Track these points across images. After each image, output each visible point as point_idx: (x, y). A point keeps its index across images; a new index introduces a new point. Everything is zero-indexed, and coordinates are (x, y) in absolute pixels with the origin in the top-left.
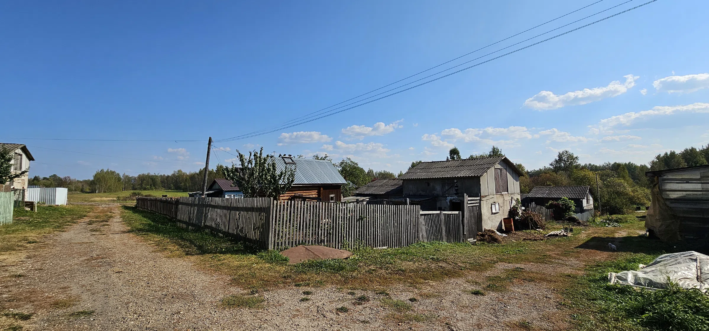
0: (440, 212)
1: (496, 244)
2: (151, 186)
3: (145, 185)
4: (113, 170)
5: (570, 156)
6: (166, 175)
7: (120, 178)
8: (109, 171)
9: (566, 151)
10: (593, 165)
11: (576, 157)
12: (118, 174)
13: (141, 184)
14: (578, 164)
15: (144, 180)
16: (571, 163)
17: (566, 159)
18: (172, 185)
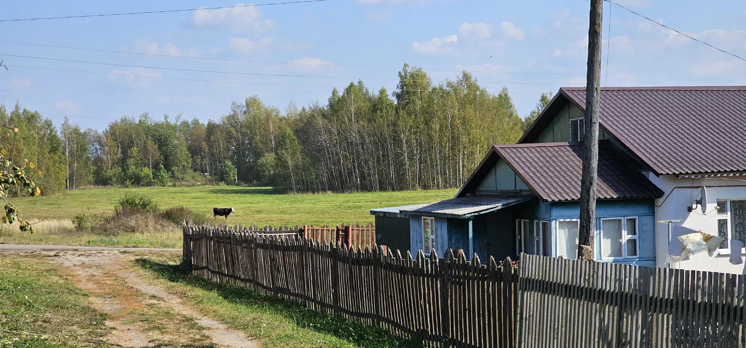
2: (156, 167)
3: (136, 165)
4: (32, 110)
6: (204, 122)
7: (55, 137)
8: (21, 111)
12: (48, 124)
13: (123, 162)
15: (131, 143)
18: (229, 163)
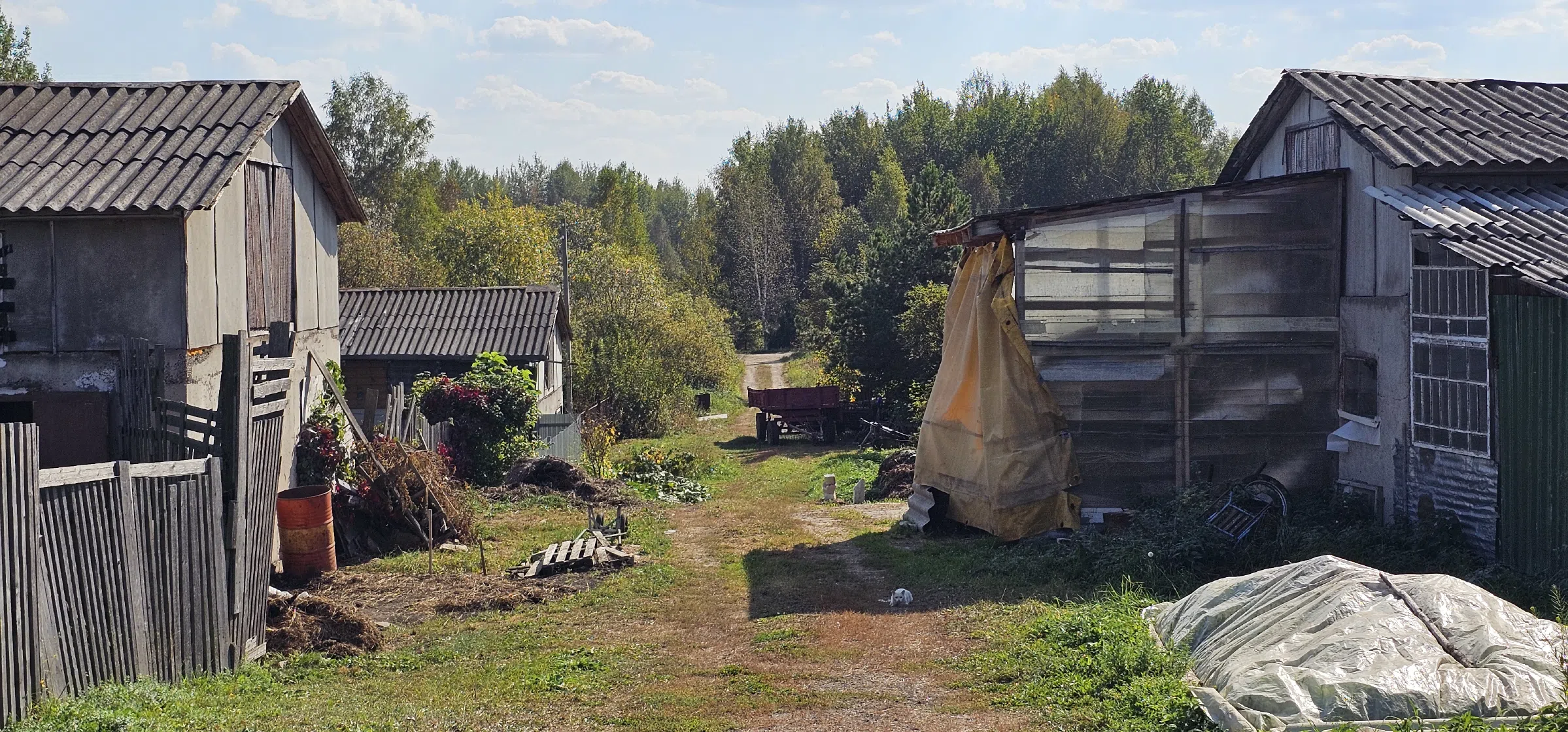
0: (116, 470)
1: (361, 658)
5: (390, 108)
9: (371, 81)
10: (471, 171)
11: (421, 122)
14: (426, 159)
16: (394, 153)
17: (367, 128)
